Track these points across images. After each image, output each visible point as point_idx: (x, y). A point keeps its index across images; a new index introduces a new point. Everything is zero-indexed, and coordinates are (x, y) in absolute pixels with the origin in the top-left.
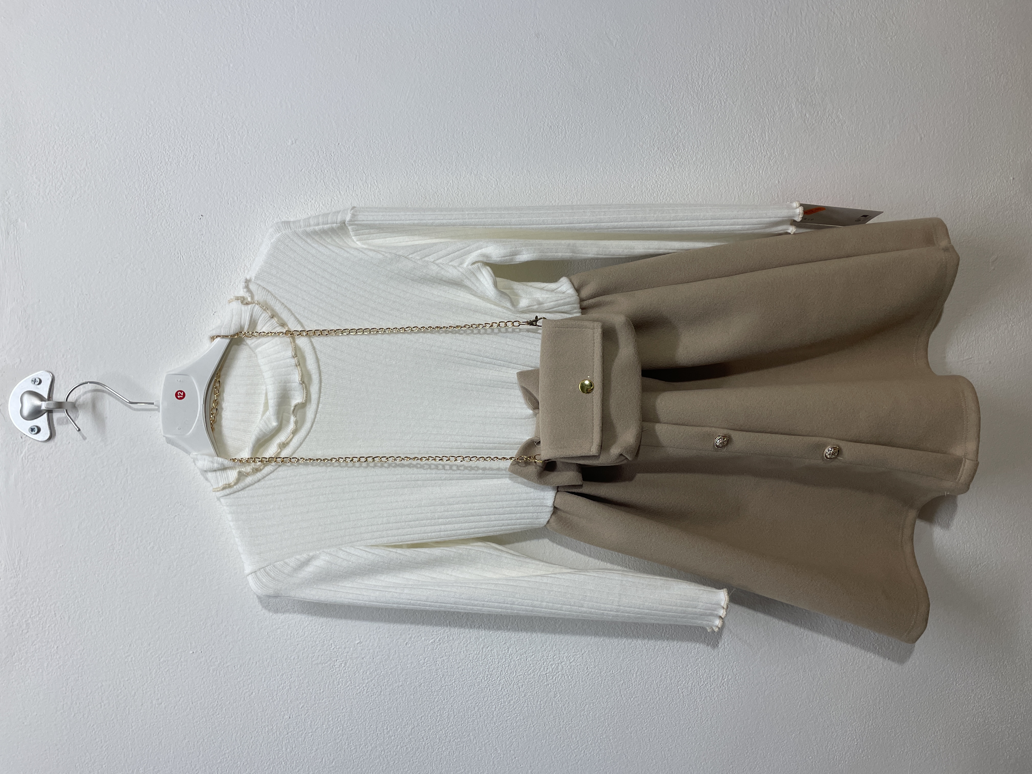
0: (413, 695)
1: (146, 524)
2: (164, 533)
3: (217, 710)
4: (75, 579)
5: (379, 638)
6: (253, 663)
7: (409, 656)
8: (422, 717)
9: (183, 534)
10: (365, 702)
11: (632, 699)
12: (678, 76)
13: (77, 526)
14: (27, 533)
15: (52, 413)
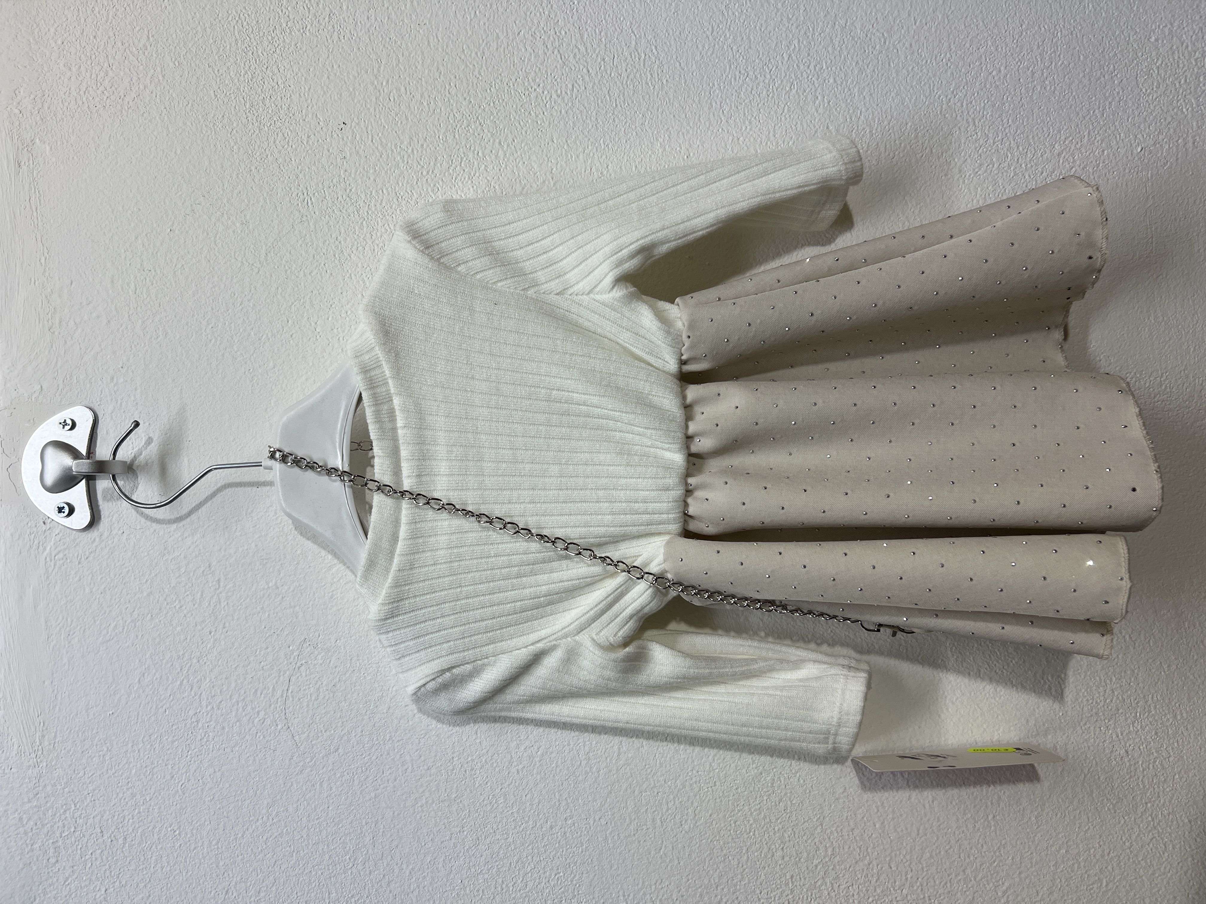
1: (252, 678)
4: (133, 772)
13: (137, 680)
14: (54, 691)
15: (95, 480)
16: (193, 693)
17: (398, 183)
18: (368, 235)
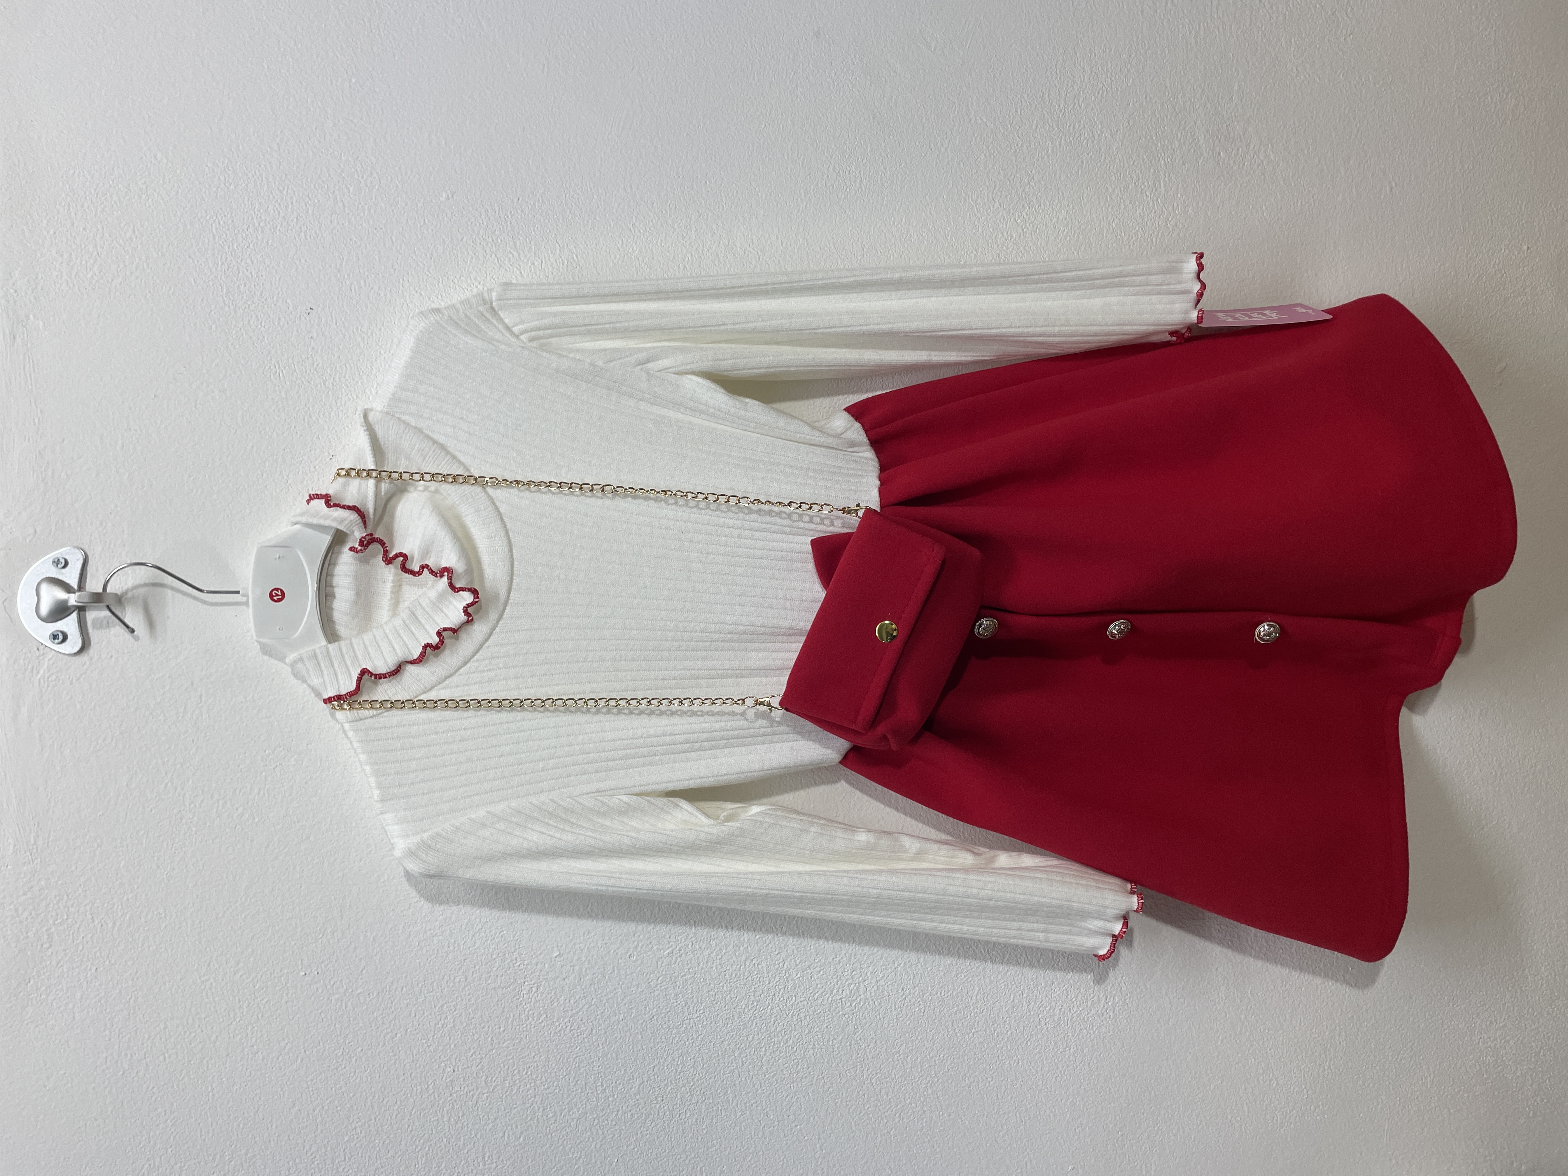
0: (641, 1034)
1: (231, 779)
2: (259, 793)
3: (342, 1061)
4: (122, 864)
5: (588, 948)
6: (396, 988)
7: (635, 975)
8: (654, 1066)
9: (287, 794)
10: (568, 1045)
11: (971, 1035)
12: (1028, 95)
13: (125, 784)
14: (47, 795)
15: (85, 610)
16: (177, 794)
17: (359, 360)
18: (334, 403)
